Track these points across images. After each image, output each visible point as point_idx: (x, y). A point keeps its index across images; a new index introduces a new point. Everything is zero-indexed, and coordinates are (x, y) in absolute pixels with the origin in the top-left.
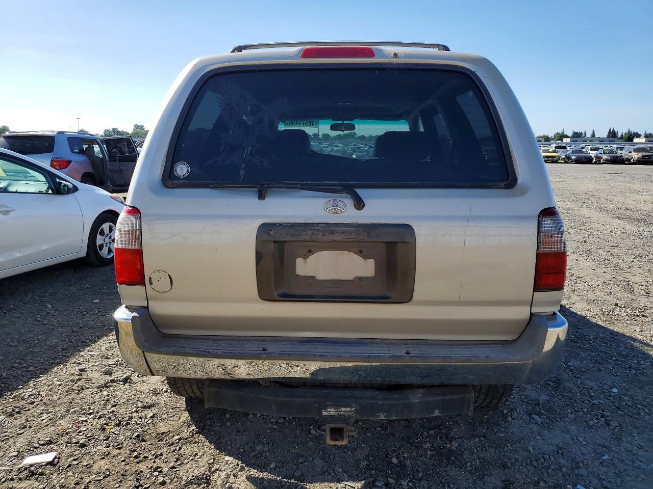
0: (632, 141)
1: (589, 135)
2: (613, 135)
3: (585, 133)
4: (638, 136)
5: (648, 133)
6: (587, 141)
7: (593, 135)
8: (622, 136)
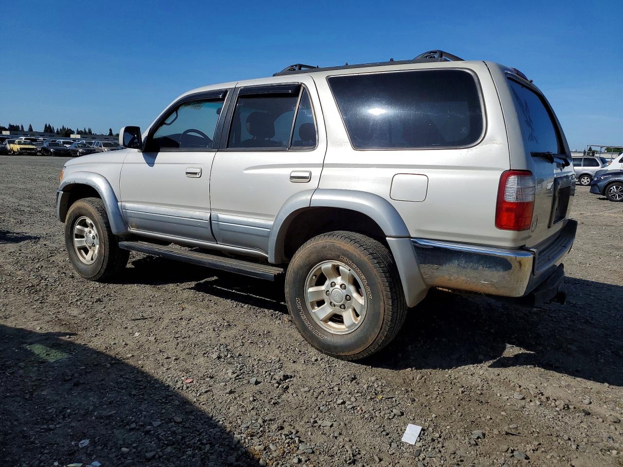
0: (70, 137)
1: (26, 129)
2: (48, 129)
3: (22, 126)
4: (73, 133)
5: (79, 130)
6: (27, 135)
7: (31, 129)
8: (57, 131)
